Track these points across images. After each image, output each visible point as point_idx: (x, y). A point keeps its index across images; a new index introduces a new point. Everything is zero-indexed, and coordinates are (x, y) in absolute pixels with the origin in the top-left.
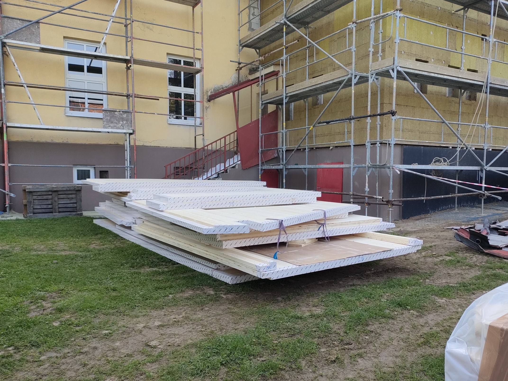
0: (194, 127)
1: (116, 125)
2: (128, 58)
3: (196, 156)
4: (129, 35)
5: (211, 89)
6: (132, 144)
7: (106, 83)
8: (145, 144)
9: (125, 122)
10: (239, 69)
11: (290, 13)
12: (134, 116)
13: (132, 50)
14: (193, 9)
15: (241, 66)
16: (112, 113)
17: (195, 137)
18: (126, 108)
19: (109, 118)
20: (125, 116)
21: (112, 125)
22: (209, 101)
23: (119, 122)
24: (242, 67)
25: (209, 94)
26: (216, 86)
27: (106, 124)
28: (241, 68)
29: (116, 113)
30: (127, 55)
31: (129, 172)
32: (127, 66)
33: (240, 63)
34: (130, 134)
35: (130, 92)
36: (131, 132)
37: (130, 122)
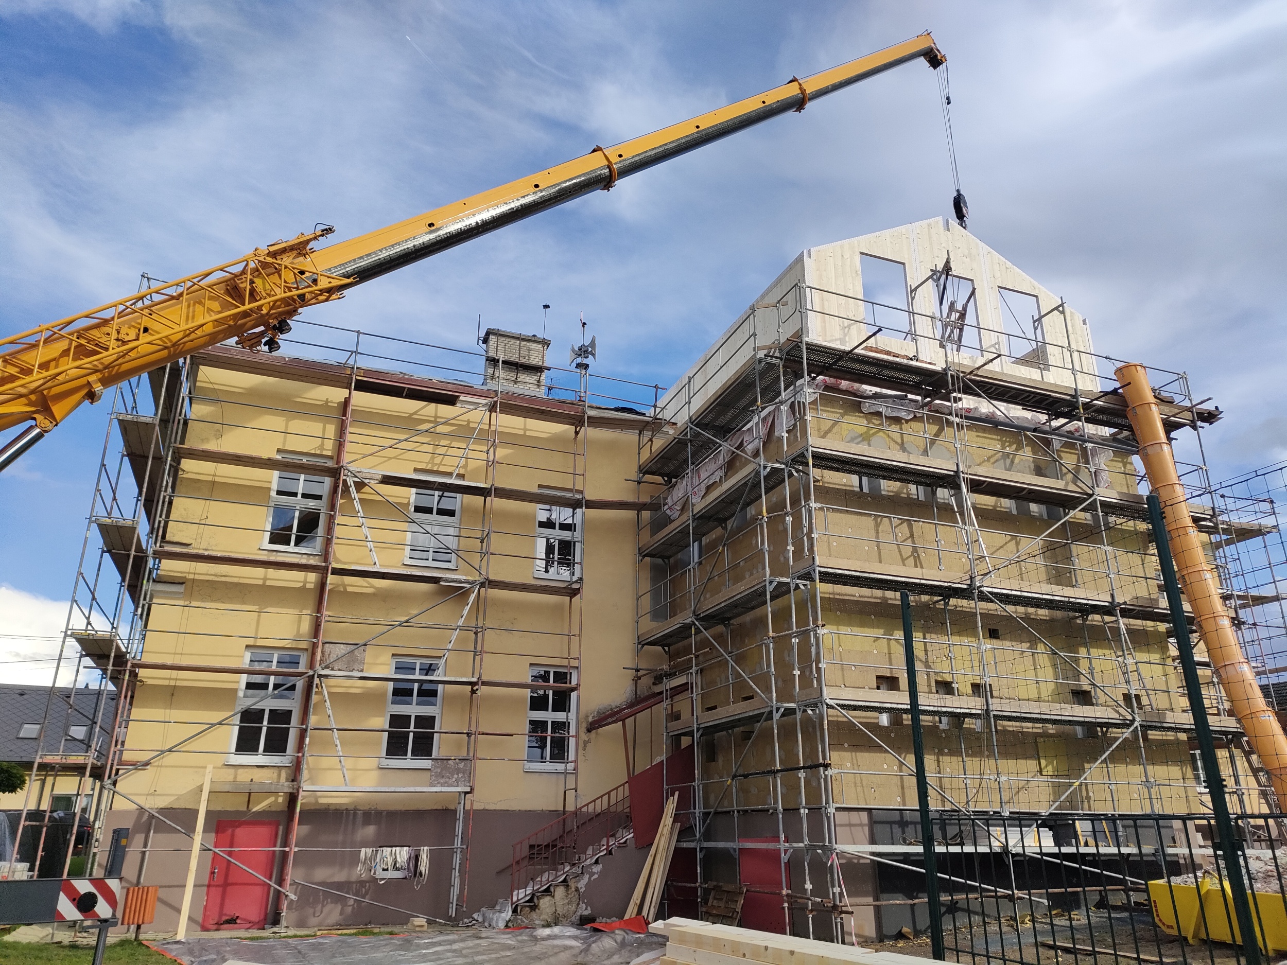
0: (563, 776)
1: (447, 780)
2: (474, 680)
3: (564, 825)
4: (479, 648)
5: (593, 712)
6: (468, 807)
7: (440, 715)
8: (487, 808)
9: (460, 775)
10: (637, 679)
11: (699, 609)
12: (475, 764)
13: (481, 668)
14: (571, 600)
15: (640, 674)
16: (445, 761)
17: (565, 792)
18: (464, 754)
19: (439, 771)
20: (461, 765)
21: (442, 781)
22: (589, 731)
23: (452, 776)
24: (641, 676)
25: (590, 719)
26: (601, 707)
27: (435, 780)
28: (639, 678)
29: (450, 762)
30: (473, 677)
31: (458, 856)
32: (472, 688)
33: (637, 670)
34: (466, 793)
35: (473, 729)
36: (468, 789)
37: (469, 775)
